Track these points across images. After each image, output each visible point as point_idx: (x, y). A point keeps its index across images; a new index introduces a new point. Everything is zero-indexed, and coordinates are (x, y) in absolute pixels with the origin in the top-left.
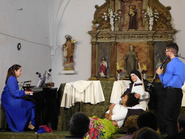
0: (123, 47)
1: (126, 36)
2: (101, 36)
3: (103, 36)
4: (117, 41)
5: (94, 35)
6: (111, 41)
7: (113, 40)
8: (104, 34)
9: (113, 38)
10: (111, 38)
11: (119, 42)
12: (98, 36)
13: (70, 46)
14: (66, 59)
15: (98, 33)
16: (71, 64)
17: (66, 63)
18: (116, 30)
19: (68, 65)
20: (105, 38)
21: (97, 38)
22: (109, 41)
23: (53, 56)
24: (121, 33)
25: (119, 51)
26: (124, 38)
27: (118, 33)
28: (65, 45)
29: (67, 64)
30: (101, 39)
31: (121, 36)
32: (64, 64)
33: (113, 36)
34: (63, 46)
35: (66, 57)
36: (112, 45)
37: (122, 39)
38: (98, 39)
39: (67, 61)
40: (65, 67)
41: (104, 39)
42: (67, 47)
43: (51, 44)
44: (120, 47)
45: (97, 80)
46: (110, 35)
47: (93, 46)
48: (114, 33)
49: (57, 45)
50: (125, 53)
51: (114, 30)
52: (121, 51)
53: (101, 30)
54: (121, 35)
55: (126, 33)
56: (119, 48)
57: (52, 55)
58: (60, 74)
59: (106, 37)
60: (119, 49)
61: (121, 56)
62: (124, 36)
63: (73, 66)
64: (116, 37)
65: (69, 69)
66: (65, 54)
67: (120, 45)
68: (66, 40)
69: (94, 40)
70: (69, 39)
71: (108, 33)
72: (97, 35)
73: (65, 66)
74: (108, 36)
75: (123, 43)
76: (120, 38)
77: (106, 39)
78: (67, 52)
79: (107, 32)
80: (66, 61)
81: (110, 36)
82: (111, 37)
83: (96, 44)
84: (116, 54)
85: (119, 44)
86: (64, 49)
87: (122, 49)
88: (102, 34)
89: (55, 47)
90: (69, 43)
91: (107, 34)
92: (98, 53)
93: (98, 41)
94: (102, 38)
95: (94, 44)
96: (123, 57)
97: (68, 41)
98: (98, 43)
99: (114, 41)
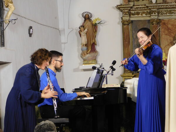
0: (170, 26)
1: (173, 9)
2: (136, 12)
3: (139, 11)
4: (160, 18)
5: (126, 11)
6: (152, 17)
7: (154, 17)
8: (141, 8)
9: (155, 14)
10: (152, 14)
11: (163, 20)
12: (132, 12)
13: (91, 28)
14: (85, 48)
15: (131, 7)
16: (93, 54)
17: (86, 54)
18: (158, 2)
19: (88, 57)
20: (142, 15)
21: (130, 14)
22: (148, 18)
23: (65, 43)
24: (167, 5)
25: (164, 32)
26: (170, 12)
27: (162, 6)
28: (83, 26)
29: (88, 55)
30: (136, 16)
31: (166, 10)
32: (83, 55)
33: (154, 11)
34: (80, 28)
35: (86, 45)
36: (153, 24)
37: (168, 14)
38: (132, 16)
39: (87, 50)
40: (84, 60)
41: (140, 16)
42: (86, 30)
43: (61, 27)
44: (164, 26)
45: (133, 77)
46: (150, 9)
47: (125, 26)
48: (156, 6)
49: (69, 28)
50: (172, 34)
51: (156, 2)
52: (166, 32)
53: (135, 2)
54: (167, 8)
55: (173, 5)
56: (163, 28)
57: (62, 43)
58: (76, 70)
59: (144, 13)
60: (163, 30)
61: (167, 39)
62: (170, 10)
63: (96, 58)
64: (158, 13)
65: (90, 62)
66: (84, 40)
67: (164, 24)
68: (84, 19)
69: (127, 18)
70: (87, 17)
71: (147, 7)
72: (130, 10)
73: (84, 58)
74: (146, 11)
75: (169, 20)
76: (165, 12)
77: (144, 15)
78: (86, 36)
79: (145, 5)
80: (85, 51)
81: (148, 11)
82: (150, 13)
83: (129, 23)
84: (159, 37)
85: (163, 22)
86: (82, 33)
87: (168, 29)
88: (137, 8)
89: (67, 31)
90: (88, 23)
91: (144, 8)
92: (133, 36)
93: (132, 19)
94: (138, 14)
95: (126, 23)
96: (169, 41)
97: (87, 21)
98: (132, 21)
99: (156, 17)
